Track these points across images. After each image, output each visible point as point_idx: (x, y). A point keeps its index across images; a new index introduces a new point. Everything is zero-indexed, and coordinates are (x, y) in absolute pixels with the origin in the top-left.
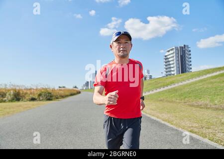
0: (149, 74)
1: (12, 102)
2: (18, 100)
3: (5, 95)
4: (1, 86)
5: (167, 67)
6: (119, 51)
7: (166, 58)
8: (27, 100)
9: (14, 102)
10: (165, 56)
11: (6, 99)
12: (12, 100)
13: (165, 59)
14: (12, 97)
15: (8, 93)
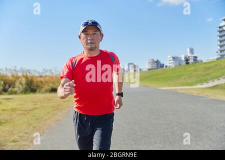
0: (193, 54)
1: (25, 93)
2: (34, 91)
3: (14, 84)
4: (2, 72)
5: (222, 44)
6: (87, 44)
7: (221, 29)
8: (46, 91)
9: (28, 93)
10: (220, 27)
11: (16, 89)
12: (25, 91)
13: (220, 32)
14: (24, 86)
15: (18, 82)
